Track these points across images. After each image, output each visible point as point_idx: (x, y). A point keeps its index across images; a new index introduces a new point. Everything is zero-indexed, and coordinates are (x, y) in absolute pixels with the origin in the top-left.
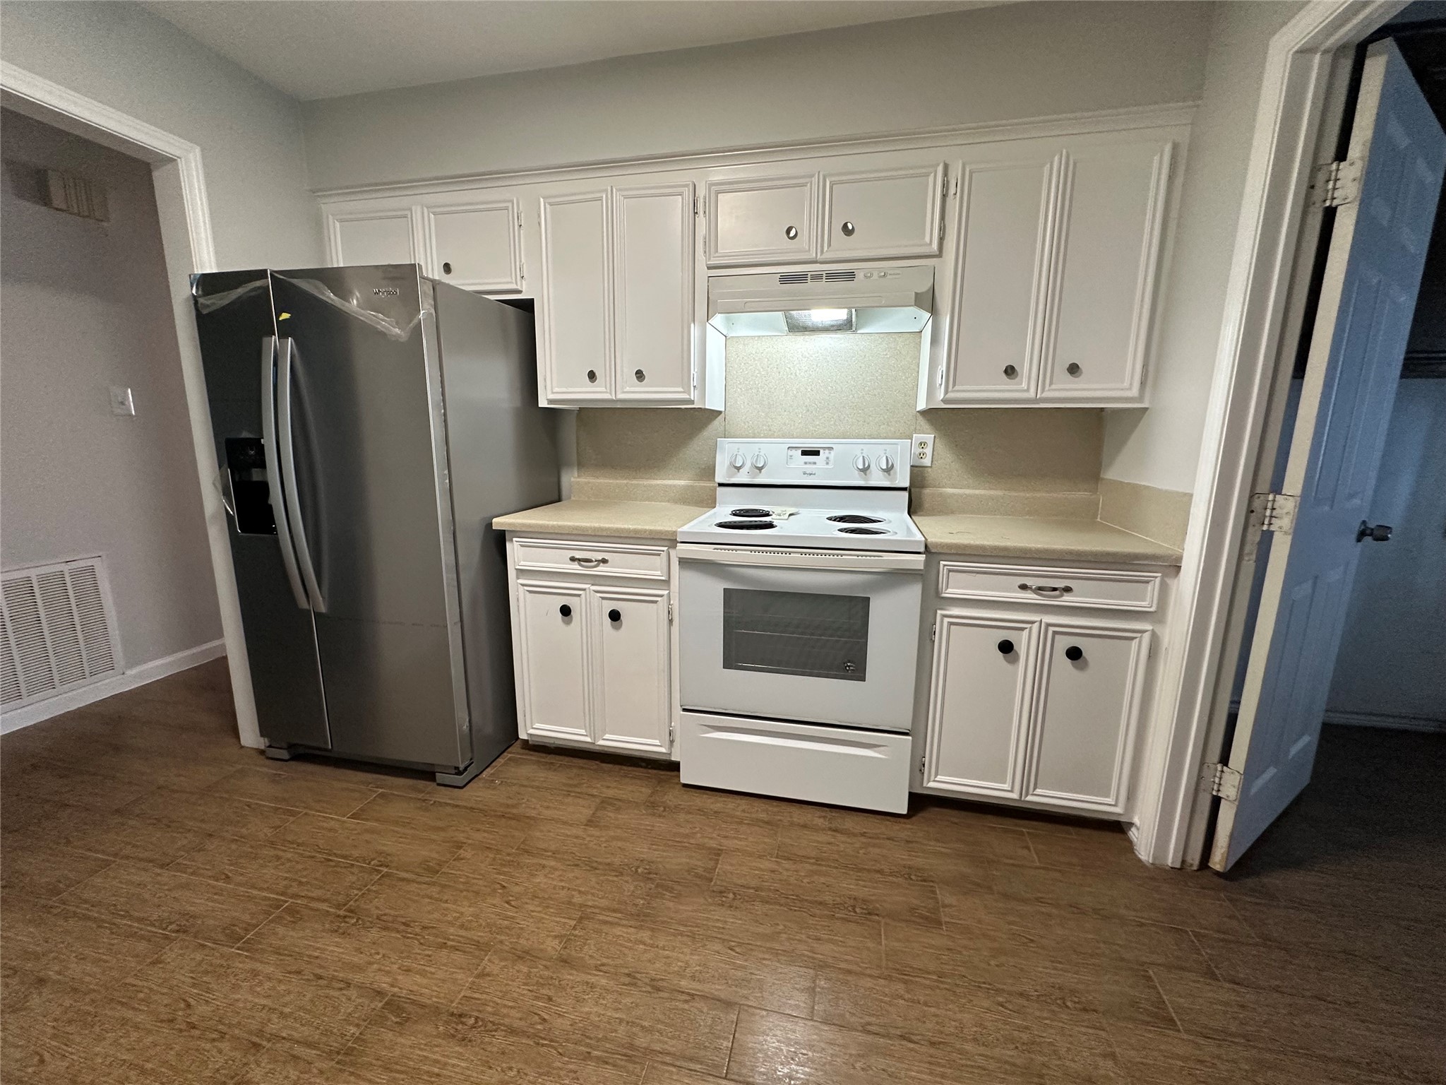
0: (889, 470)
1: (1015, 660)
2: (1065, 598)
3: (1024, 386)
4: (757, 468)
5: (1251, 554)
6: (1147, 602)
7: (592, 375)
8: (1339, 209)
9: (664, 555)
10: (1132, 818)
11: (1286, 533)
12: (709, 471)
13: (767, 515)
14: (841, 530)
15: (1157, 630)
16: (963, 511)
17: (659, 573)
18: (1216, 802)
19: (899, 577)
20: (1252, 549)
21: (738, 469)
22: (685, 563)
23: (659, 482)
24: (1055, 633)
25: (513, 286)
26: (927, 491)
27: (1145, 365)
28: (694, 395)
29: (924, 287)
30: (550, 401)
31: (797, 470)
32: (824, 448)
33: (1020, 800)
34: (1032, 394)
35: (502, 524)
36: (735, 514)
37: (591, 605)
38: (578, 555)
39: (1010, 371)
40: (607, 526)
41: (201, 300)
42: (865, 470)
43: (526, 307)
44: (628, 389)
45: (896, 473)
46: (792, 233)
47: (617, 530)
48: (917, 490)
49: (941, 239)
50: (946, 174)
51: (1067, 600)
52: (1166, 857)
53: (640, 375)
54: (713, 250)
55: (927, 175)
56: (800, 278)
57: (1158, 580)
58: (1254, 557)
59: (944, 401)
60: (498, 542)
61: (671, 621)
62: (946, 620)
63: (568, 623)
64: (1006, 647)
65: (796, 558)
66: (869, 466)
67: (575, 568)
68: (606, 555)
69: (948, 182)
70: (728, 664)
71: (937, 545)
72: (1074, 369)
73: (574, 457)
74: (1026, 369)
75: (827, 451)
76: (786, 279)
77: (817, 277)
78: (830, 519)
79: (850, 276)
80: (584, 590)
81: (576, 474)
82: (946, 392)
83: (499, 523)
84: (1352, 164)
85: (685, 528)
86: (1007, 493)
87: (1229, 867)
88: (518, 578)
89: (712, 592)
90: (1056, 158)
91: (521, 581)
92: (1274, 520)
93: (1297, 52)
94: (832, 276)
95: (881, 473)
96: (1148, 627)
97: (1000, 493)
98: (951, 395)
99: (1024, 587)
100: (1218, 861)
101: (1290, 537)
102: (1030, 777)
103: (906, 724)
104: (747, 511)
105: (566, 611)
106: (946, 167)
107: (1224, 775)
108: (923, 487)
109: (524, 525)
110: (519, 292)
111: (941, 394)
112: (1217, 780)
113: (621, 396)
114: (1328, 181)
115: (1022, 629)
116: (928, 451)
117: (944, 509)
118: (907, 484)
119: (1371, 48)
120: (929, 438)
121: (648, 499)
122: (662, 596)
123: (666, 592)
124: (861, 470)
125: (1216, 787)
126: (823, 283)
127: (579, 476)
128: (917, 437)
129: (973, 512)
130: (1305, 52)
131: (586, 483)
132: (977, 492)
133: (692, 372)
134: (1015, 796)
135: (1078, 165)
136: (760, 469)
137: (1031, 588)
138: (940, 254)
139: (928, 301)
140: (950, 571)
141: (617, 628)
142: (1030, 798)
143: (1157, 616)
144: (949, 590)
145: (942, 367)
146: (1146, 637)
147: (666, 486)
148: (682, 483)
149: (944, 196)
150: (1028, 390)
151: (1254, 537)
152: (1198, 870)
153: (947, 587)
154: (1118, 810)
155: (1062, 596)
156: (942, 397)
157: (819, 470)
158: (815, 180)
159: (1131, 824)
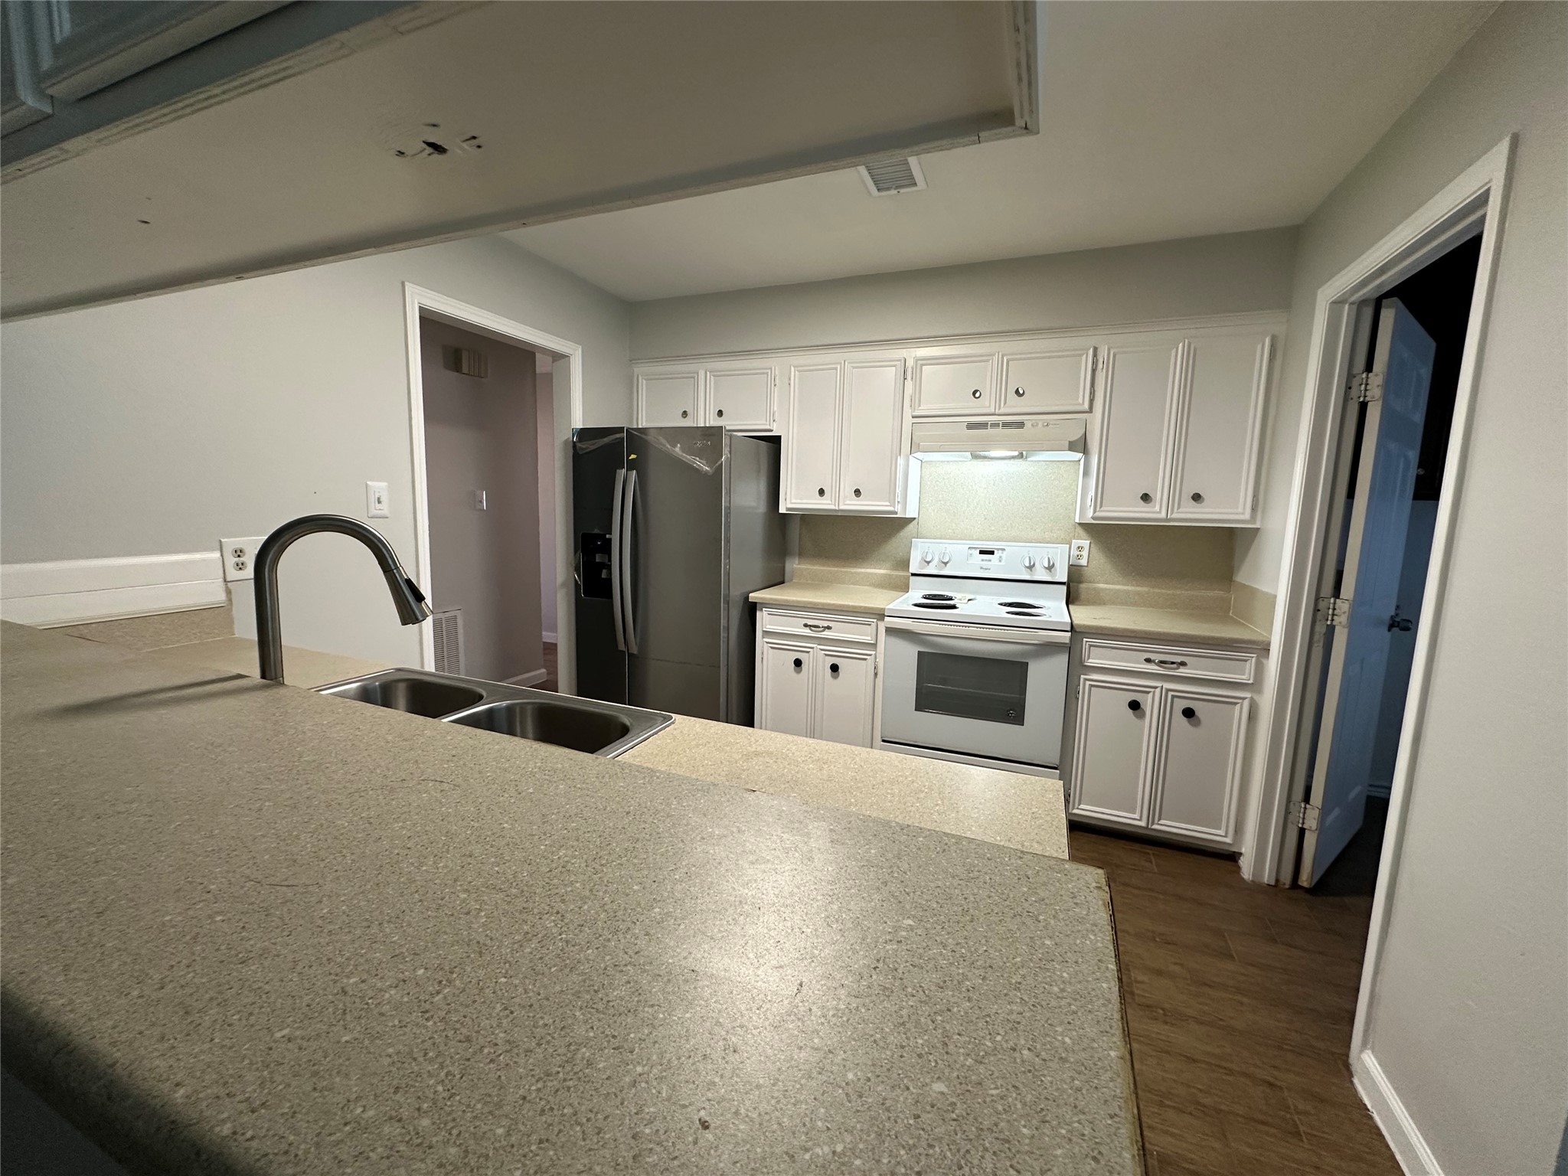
0: (1050, 568)
1: (1142, 716)
2: (1180, 670)
3: (1157, 508)
4: (943, 563)
5: (1319, 641)
6: (1246, 676)
7: (822, 492)
8: (1369, 404)
9: (874, 625)
10: (1241, 848)
11: (1344, 627)
12: (905, 564)
13: (951, 599)
14: (1008, 613)
15: (1255, 697)
16: (1113, 603)
17: (869, 638)
18: (1302, 832)
19: (1048, 648)
20: (1319, 637)
21: (928, 563)
22: (891, 631)
23: (863, 570)
24: (1173, 697)
25: (768, 427)
26: (1083, 586)
27: (1255, 496)
28: (898, 508)
29: (1076, 435)
30: (788, 509)
31: (977, 565)
32: (998, 549)
33: (1147, 828)
34: (1163, 515)
35: (756, 598)
36: (925, 597)
37: (817, 659)
38: (810, 622)
39: (1146, 498)
40: (832, 602)
41: (579, 445)
42: (1031, 567)
43: (775, 442)
44: (848, 502)
45: (1056, 570)
46: (977, 395)
47: (841, 606)
48: (1075, 584)
49: (1092, 401)
50: (1095, 355)
51: (1183, 671)
52: (1262, 876)
53: (857, 492)
54: (917, 405)
55: (1081, 355)
56: (983, 425)
57: (1254, 660)
58: (1321, 644)
59: (1093, 518)
60: (751, 610)
61: (876, 674)
62: (1088, 683)
63: (799, 672)
64: (1134, 706)
65: (973, 631)
66: (1034, 565)
67: (807, 632)
68: (830, 624)
69: (1097, 360)
70: (918, 708)
71: (1080, 626)
72: (1197, 497)
73: (797, 550)
74: (1159, 495)
75: (1000, 551)
76: (971, 426)
77: (995, 425)
78: (1001, 604)
79: (1021, 425)
80: (812, 648)
81: (797, 562)
82: (1095, 512)
83: (754, 596)
84: (1376, 375)
85: (891, 606)
86: (1152, 590)
87: (1313, 884)
88: (763, 637)
89: (909, 653)
90: (1181, 345)
91: (765, 640)
92: (1335, 617)
93: (1332, 302)
94: (1006, 425)
95: (1044, 570)
96: (1248, 695)
97: (1145, 589)
98: (1098, 514)
99: (1148, 661)
100: (1305, 880)
101: (1346, 630)
102: (1155, 809)
103: (1055, 761)
104: (935, 595)
105: (798, 663)
106: (1095, 350)
107: (1307, 811)
108: (1080, 582)
109: (771, 599)
110: (772, 431)
111: (1090, 513)
112: (1301, 815)
113: (842, 507)
114: (1361, 385)
115: (1148, 692)
116: (1085, 553)
117: (1097, 600)
118: (1065, 579)
119: (1385, 302)
120: (1086, 543)
121: (853, 584)
122: (870, 655)
123: (874, 653)
124: (1027, 567)
125: (1301, 821)
126: (1000, 430)
127: (799, 564)
128: (1076, 543)
129: (1122, 604)
130: (1337, 304)
131: (805, 569)
132: (1126, 588)
133: (897, 491)
134: (1143, 824)
135: (1198, 351)
136: (946, 564)
137: (1154, 661)
138: (1091, 410)
139: (1081, 445)
140: (1091, 646)
141: (835, 678)
142: (1155, 827)
143: (1256, 686)
144: (1090, 661)
145: (1092, 493)
146: (1246, 703)
147: (869, 574)
148: (882, 571)
149: (1094, 371)
150: (1160, 512)
151: (1321, 629)
152: (1289, 889)
153: (1089, 658)
154: (1228, 840)
155: (1178, 668)
156: (1091, 515)
157: (994, 566)
158: (995, 358)
159: (1241, 854)
